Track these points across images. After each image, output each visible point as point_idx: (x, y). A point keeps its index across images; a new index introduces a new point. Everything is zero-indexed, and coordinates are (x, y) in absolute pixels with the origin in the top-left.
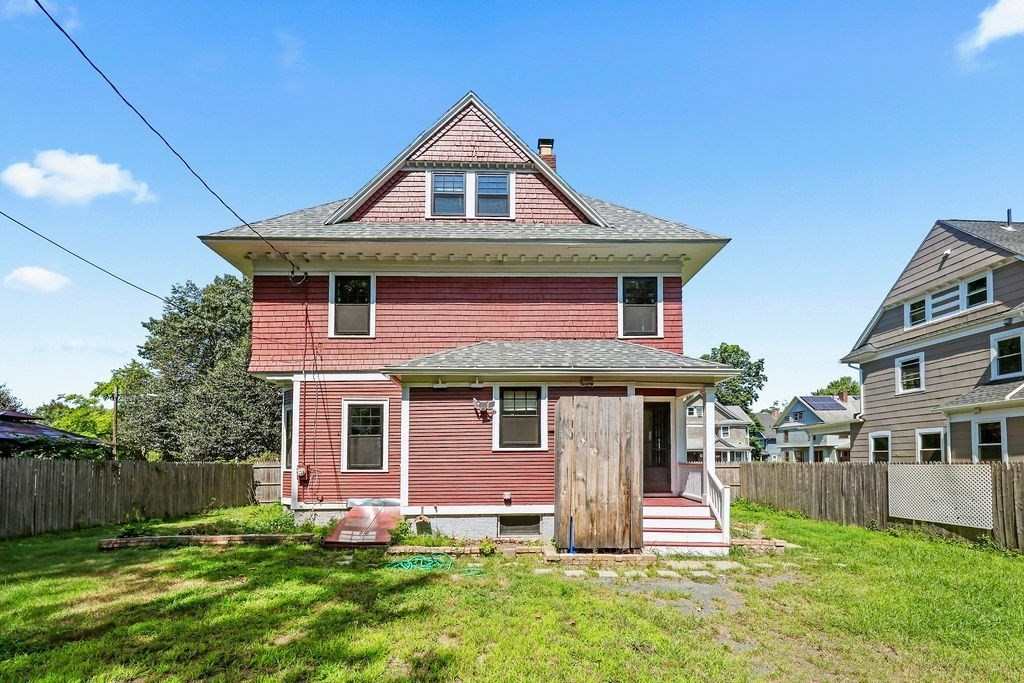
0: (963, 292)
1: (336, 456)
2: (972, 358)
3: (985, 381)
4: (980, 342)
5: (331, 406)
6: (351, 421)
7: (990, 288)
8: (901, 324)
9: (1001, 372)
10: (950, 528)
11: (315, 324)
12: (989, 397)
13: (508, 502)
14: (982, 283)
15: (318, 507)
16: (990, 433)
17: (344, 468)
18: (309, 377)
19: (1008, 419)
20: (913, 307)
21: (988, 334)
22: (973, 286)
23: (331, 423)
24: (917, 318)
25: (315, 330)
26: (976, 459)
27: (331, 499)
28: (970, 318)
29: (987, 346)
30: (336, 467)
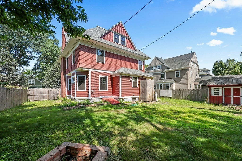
0: (158, 67)
1: (98, 87)
2: (159, 76)
3: (160, 79)
4: (159, 74)
5: (97, 77)
6: (101, 80)
7: (161, 67)
8: (150, 70)
9: (162, 78)
10: (167, 97)
11: (94, 59)
12: (161, 81)
13: (134, 95)
14: (160, 66)
15: (95, 98)
16: (161, 86)
17: (100, 90)
18: (93, 70)
19: (163, 84)
20: (152, 68)
21: (160, 73)
22: (159, 66)
23: (97, 80)
24: (152, 69)
25: (94, 60)
26: (166, 89)
27: (97, 96)
28: (159, 71)
29: (160, 75)
30: (98, 90)
